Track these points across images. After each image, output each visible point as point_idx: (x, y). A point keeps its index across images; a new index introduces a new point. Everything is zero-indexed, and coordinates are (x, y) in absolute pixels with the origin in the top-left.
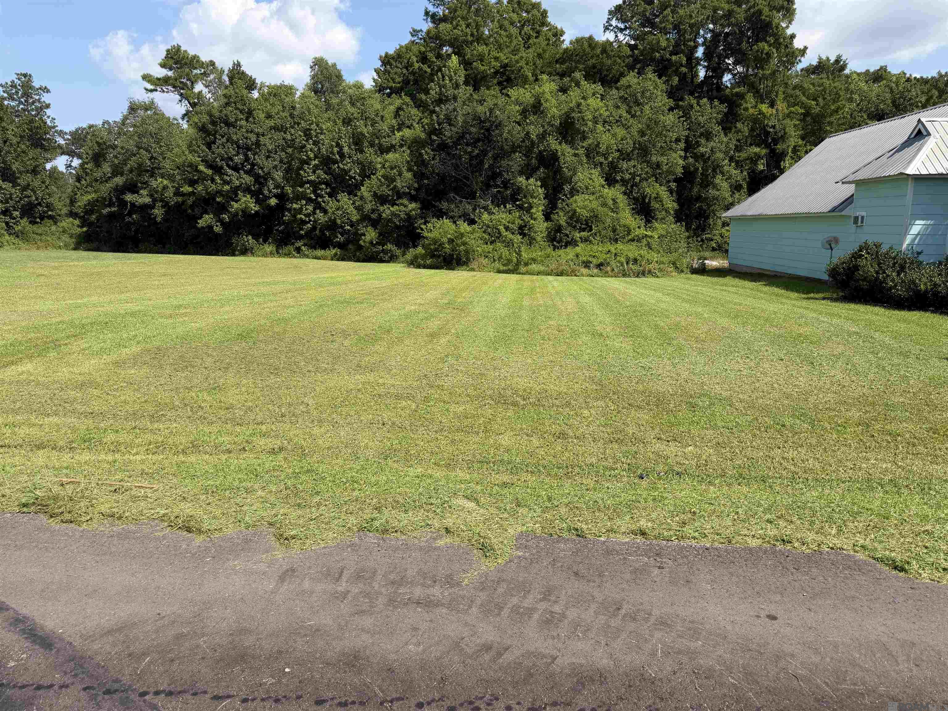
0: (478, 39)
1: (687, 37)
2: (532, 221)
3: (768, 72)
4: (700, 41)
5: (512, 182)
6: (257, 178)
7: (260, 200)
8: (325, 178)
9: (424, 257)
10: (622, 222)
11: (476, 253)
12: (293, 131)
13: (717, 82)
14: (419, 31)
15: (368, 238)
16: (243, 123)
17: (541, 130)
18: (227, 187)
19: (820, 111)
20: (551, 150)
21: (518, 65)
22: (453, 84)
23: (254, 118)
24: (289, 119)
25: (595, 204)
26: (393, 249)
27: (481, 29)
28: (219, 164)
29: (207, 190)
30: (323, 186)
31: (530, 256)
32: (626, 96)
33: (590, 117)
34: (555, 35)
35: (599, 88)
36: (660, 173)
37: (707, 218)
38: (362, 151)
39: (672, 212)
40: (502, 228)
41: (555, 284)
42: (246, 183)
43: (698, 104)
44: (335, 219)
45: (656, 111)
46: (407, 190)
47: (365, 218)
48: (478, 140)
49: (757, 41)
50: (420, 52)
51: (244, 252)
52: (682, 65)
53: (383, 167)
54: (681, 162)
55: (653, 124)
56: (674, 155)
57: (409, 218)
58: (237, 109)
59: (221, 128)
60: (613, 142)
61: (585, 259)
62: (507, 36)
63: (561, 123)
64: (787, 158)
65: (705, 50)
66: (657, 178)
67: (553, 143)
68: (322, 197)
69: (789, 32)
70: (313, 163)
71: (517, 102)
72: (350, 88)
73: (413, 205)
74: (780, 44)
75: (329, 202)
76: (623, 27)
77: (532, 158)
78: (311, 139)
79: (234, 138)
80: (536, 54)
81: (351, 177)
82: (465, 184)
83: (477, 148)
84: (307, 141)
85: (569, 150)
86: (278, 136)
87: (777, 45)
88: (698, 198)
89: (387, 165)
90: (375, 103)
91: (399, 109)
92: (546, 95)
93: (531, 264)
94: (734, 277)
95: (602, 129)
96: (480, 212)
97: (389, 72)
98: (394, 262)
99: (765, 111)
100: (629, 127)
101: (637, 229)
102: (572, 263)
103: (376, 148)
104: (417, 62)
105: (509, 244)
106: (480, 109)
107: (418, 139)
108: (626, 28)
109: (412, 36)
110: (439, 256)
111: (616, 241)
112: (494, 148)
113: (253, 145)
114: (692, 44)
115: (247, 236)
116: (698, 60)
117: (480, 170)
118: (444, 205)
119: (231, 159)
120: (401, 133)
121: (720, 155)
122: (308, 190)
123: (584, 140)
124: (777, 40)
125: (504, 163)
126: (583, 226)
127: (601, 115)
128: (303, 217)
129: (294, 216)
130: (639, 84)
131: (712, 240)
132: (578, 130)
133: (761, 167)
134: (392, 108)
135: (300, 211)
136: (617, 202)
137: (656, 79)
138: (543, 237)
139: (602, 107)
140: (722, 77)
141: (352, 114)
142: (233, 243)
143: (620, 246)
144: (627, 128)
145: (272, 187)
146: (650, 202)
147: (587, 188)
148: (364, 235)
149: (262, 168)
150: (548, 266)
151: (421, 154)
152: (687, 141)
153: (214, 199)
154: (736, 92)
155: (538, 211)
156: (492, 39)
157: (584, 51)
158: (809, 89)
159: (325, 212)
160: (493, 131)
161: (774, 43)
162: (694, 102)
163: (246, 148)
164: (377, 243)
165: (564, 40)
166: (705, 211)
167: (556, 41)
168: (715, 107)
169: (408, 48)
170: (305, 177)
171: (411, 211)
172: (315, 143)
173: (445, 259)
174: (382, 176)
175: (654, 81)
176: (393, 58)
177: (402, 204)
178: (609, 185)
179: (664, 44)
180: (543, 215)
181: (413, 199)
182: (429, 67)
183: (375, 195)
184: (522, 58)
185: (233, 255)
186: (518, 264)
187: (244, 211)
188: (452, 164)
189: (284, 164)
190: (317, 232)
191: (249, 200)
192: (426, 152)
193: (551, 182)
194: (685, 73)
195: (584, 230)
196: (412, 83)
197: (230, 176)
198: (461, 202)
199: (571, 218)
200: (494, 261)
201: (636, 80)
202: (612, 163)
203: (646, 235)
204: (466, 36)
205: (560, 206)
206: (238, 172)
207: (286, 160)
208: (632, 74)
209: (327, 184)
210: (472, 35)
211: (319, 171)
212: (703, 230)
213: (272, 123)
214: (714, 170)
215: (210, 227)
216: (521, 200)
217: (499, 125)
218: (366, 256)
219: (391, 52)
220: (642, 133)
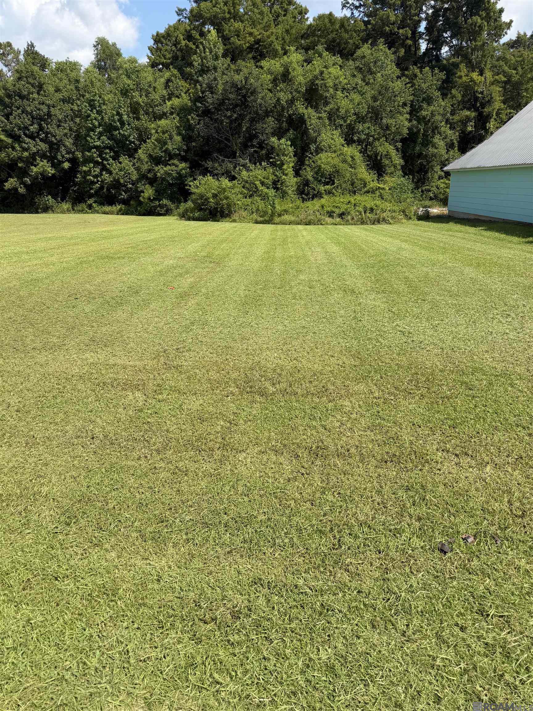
0: (234, 17)
1: (413, 12)
2: (283, 177)
3: (479, 44)
4: (423, 16)
5: (266, 142)
6: (51, 144)
7: (56, 164)
8: (109, 144)
9: (192, 210)
10: (360, 176)
11: (237, 206)
12: (79, 102)
13: (437, 54)
14: (183, 10)
15: (146, 195)
16: (35, 96)
17: (290, 96)
18: (26, 154)
19: (519, 79)
20: (299, 114)
21: (269, 40)
22: (213, 56)
23: (45, 91)
24: (75, 92)
25: (336, 161)
26: (168, 204)
27: (237, 7)
28: (17, 133)
29: (9, 157)
30: (108, 151)
31: (283, 208)
32: (361, 66)
33: (331, 84)
34: (300, 13)
35: (338, 59)
36: (389, 134)
37: (426, 172)
38: (138, 119)
39: (399, 167)
40: (258, 183)
41: (305, 233)
42: (42, 150)
43: (421, 72)
44: (119, 178)
45: (386, 78)
46: (178, 152)
47: (143, 177)
48: (236, 106)
49: (471, 16)
50: (186, 31)
51: (46, 209)
52: (407, 38)
53: (157, 132)
54: (407, 124)
55: (383, 91)
56: (401, 118)
57: (181, 177)
58: (28, 83)
59: (16, 100)
60: (351, 106)
61: (329, 209)
62: (259, 13)
63: (306, 90)
64: (492, 120)
65: (427, 24)
66: (386, 138)
67: (301, 108)
68: (107, 160)
69: (498, 6)
70: (98, 130)
71: (270, 72)
72: (126, 63)
73: (183, 165)
74: (490, 18)
75: (112, 165)
76: (357, 4)
77: (282, 122)
78: (95, 108)
79: (29, 109)
80: (284, 30)
81: (131, 142)
82: (226, 146)
83: (235, 113)
84: (91, 111)
85: (314, 114)
86: (67, 107)
87: (488, 18)
88: (420, 155)
89: (160, 129)
90: (148, 76)
91: (168, 81)
92: (293, 65)
93: (283, 215)
94: (456, 223)
95: (341, 95)
96: (239, 169)
97: (161, 50)
98: (169, 215)
99: (475, 79)
100: (364, 94)
101: (371, 182)
102: (318, 214)
103: (151, 116)
104: (184, 40)
105: (265, 197)
106: (237, 78)
107: (185, 107)
108: (361, 5)
109: (178, 15)
110: (205, 210)
111: (354, 192)
112: (250, 113)
113: (45, 115)
114: (416, 18)
115: (47, 196)
116: (421, 35)
117: (239, 133)
118: (209, 164)
119: (26, 128)
120: (171, 102)
121: (439, 118)
122: (94, 154)
123: (327, 104)
124: (488, 14)
125: (259, 126)
126: (327, 180)
127: (340, 82)
128: (92, 178)
129: (84, 177)
130: (372, 55)
131: (430, 191)
132: (321, 96)
133: (469, 129)
134: (163, 80)
135: (88, 173)
136: (354, 159)
137: (387, 50)
138: (293, 191)
139: (341, 76)
140: (441, 49)
141: (129, 86)
142: (36, 202)
143: (358, 197)
144: (362, 94)
145: (64, 153)
146: (381, 159)
147: (330, 147)
148: (143, 192)
149: (55, 136)
150: (298, 216)
151: (188, 120)
152: (412, 106)
153: (17, 164)
154: (453, 62)
155: (289, 167)
156: (246, 16)
157: (325, 26)
158: (511, 60)
159: (110, 173)
160: (249, 97)
161: (485, 17)
162: (417, 71)
163: (39, 119)
164: (154, 199)
165: (308, 18)
166: (425, 166)
167: (301, 19)
168: (435, 74)
169: (175, 28)
170: (92, 143)
171: (181, 170)
172: (99, 112)
173: (211, 213)
174: (156, 140)
175: (385, 52)
176: (163, 37)
177: (173, 164)
178: (348, 145)
179: (393, 18)
180: (293, 170)
181: (183, 159)
182: (194, 44)
183: (150, 156)
184: (272, 33)
185: (37, 212)
186: (273, 215)
187: (43, 174)
188: (215, 127)
189: (74, 132)
190: (105, 190)
191: (46, 164)
192: (192, 117)
193: (299, 142)
194: (410, 46)
195: (327, 183)
196: (180, 59)
197: (27, 144)
198: (223, 161)
199: (317, 173)
200: (253, 213)
201: (369, 52)
202: (350, 125)
203: (379, 187)
204: (224, 13)
205: (307, 163)
206: (35, 141)
207: (75, 129)
208: (366, 46)
209: (111, 148)
210: (229, 13)
211: (104, 137)
212: (423, 183)
213: (59, 96)
214: (433, 131)
215: (16, 189)
216: (274, 158)
217: (254, 92)
218: (146, 210)
219: (162, 31)
220: (375, 99)
